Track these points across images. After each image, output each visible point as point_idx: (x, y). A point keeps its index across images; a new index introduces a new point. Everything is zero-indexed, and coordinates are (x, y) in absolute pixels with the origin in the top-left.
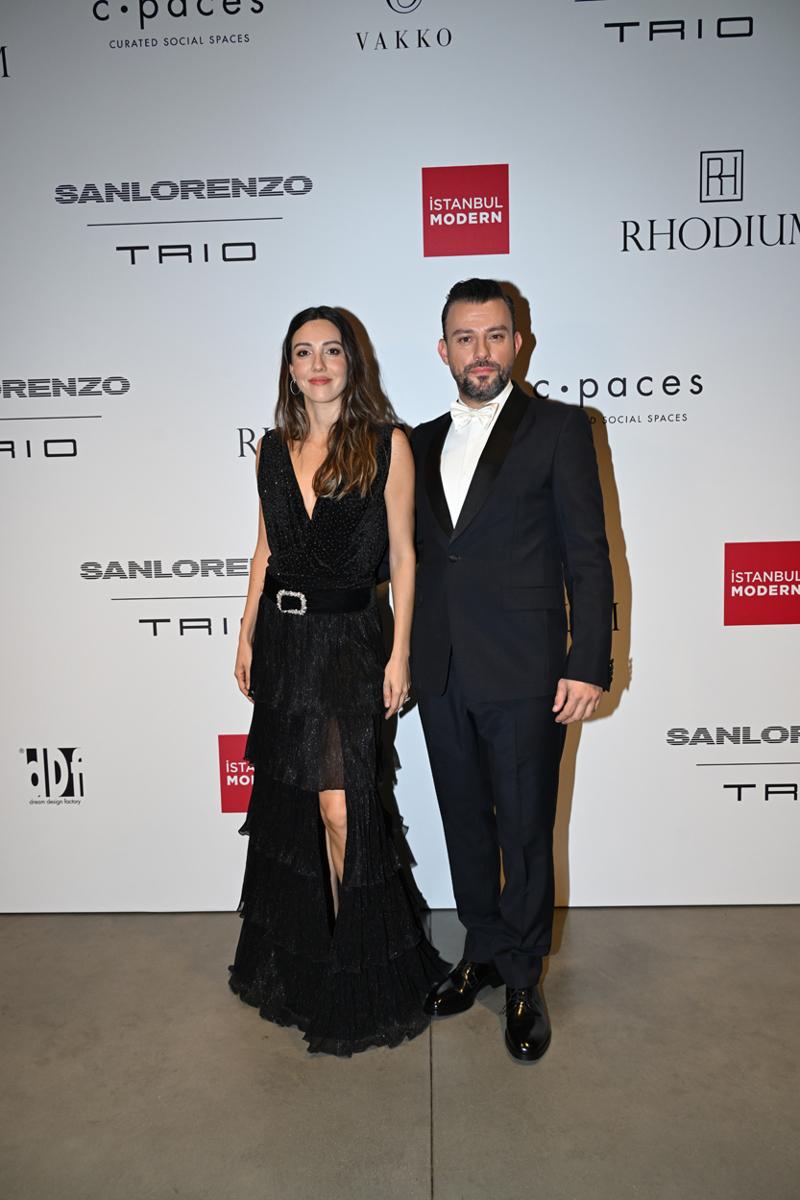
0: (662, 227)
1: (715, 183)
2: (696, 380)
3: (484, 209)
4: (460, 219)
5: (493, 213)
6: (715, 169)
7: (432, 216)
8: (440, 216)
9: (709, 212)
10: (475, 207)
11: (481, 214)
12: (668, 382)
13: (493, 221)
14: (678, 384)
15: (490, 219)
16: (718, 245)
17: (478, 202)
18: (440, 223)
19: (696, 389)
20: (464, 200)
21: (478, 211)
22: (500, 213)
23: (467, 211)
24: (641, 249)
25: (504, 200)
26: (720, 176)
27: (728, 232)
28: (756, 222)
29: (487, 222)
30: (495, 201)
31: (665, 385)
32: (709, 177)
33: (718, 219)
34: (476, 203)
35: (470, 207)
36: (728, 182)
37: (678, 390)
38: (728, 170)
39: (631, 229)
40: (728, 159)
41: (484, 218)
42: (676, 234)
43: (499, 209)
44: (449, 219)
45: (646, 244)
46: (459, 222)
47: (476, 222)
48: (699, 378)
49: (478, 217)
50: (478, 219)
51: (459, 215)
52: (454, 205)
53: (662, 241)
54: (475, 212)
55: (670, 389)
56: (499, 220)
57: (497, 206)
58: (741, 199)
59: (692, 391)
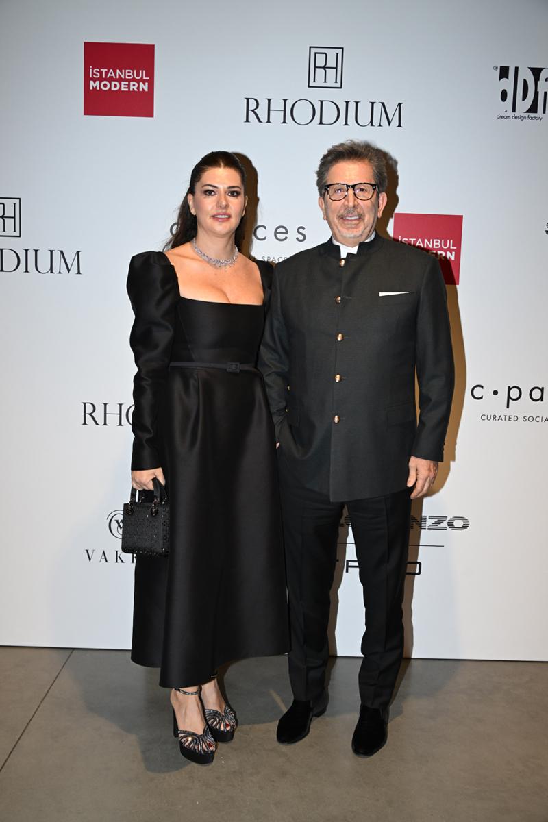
0: (277, 105)
1: (320, 72)
2: (301, 230)
3: (134, 80)
4: (115, 86)
5: (141, 84)
6: (321, 61)
7: (92, 82)
8: (98, 82)
9: (316, 96)
10: (127, 77)
11: (132, 83)
12: (278, 231)
13: (141, 90)
14: (287, 233)
15: (138, 88)
16: (321, 123)
17: (129, 73)
18: (98, 88)
19: (301, 237)
20: (118, 71)
21: (129, 81)
22: (147, 84)
23: (120, 80)
24: (260, 121)
25: (151, 74)
26: (324, 68)
27: (329, 113)
28: (352, 107)
29: (136, 90)
30: (143, 74)
31: (276, 233)
32: (315, 67)
33: (322, 102)
34: (127, 74)
35: (123, 77)
36: (331, 72)
37: (286, 238)
38: (331, 63)
39: (252, 105)
40: (332, 54)
41: (134, 87)
42: (289, 112)
43: (146, 81)
44: (105, 86)
45: (264, 118)
46: (113, 89)
47: (127, 90)
48: (304, 229)
49: (129, 85)
50: (129, 87)
51: (113, 83)
52: (109, 75)
53: (277, 117)
54: (126, 82)
55: (281, 236)
56: (146, 89)
57: (144, 78)
58: (341, 88)
59: (297, 239)
